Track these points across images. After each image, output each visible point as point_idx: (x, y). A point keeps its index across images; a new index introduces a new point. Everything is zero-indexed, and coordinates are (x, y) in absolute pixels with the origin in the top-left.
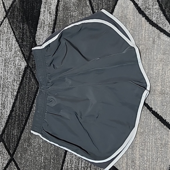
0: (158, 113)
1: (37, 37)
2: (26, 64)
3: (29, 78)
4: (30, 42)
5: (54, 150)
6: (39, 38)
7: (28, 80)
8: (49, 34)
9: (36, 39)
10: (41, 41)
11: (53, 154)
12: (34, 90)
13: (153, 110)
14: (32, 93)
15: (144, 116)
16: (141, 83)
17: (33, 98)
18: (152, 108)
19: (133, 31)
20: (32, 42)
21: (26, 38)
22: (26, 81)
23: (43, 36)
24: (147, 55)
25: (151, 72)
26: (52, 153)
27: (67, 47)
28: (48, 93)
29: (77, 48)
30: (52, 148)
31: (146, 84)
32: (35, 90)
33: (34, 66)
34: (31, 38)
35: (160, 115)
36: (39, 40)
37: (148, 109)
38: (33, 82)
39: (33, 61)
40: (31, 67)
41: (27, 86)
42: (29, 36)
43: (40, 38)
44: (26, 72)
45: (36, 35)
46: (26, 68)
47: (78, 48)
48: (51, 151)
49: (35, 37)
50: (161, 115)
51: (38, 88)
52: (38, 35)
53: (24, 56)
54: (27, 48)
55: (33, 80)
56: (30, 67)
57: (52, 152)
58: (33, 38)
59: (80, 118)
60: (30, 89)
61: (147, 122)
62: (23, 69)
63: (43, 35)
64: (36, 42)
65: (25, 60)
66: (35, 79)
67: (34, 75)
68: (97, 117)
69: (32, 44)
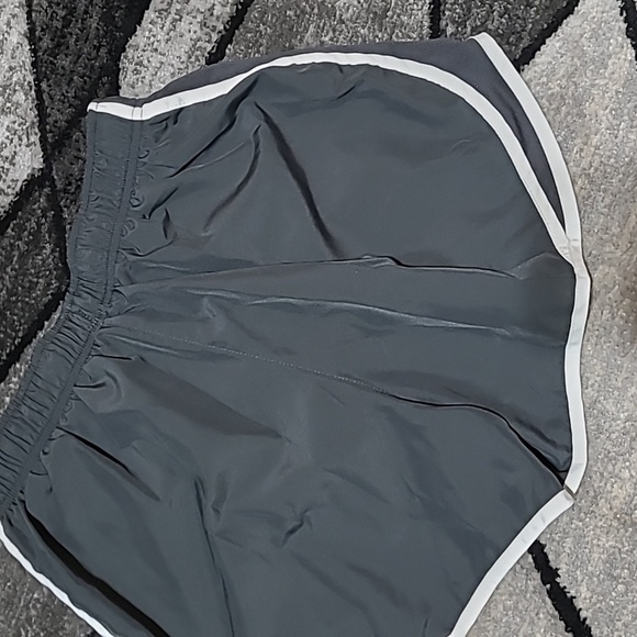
0: (579, 604)
1: (130, 52)
2: (38, 164)
3: (30, 234)
4: (92, 66)
5: (45, 606)
6: (140, 64)
7: (27, 243)
8: (193, 59)
9: (124, 63)
10: (146, 81)
11: (31, 626)
12: (40, 296)
13: (563, 581)
14: (22, 309)
15: (511, 595)
16: (548, 440)
17: (20, 334)
18: (555, 573)
19: (591, 182)
20: (101, 68)
21: (77, 41)
22: (11, 245)
23: (164, 59)
24: (617, 319)
25: (610, 407)
26: (29, 620)
27: (260, 157)
28: (99, 342)
29: (304, 175)
30: (36, 596)
31: (567, 455)
32: (45, 300)
33: (74, 187)
34: (101, 46)
35: (583, 614)
36: (136, 72)
37: (538, 568)
38: (43, 261)
39: (77, 158)
40: (59, 186)
41: (9, 269)
42: (97, 36)
43: (145, 62)
44: (27, 199)
45: (130, 42)
46: (33, 184)
47: (308, 176)
48: (26, 607)
49: (124, 50)
50: (585, 619)
51: (59, 296)
52: (142, 45)
53: (40, 122)
54: (66, 87)
55: (48, 251)
56: (53, 186)
57: (33, 612)
58: (109, 52)
59: (212, 512)
60: (23, 287)
61: (514, 627)
62: (19, 184)
63: (164, 55)
64: (121, 77)
65: (43, 140)
66: (60, 245)
67: (59, 227)
68: (292, 531)
69: (100, 78)
